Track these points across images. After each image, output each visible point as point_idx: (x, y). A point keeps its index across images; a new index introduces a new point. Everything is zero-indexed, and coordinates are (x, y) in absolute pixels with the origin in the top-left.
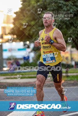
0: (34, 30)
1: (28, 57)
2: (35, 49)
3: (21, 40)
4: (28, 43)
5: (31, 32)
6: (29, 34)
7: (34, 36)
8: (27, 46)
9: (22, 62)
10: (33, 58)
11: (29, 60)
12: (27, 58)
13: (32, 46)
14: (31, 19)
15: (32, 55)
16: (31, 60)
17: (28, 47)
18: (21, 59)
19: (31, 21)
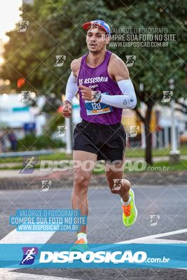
0: (46, 70)
1: (34, 125)
2: (48, 108)
3: (19, 91)
4: (33, 95)
5: (40, 74)
6: (36, 78)
7: (45, 82)
8: (30, 102)
9: (20, 135)
10: (43, 127)
11: (36, 131)
12: (31, 126)
13: (42, 101)
14: (40, 46)
15: (41, 121)
16: (39, 132)
17: (34, 104)
18: (18, 129)
19: (41, 50)
